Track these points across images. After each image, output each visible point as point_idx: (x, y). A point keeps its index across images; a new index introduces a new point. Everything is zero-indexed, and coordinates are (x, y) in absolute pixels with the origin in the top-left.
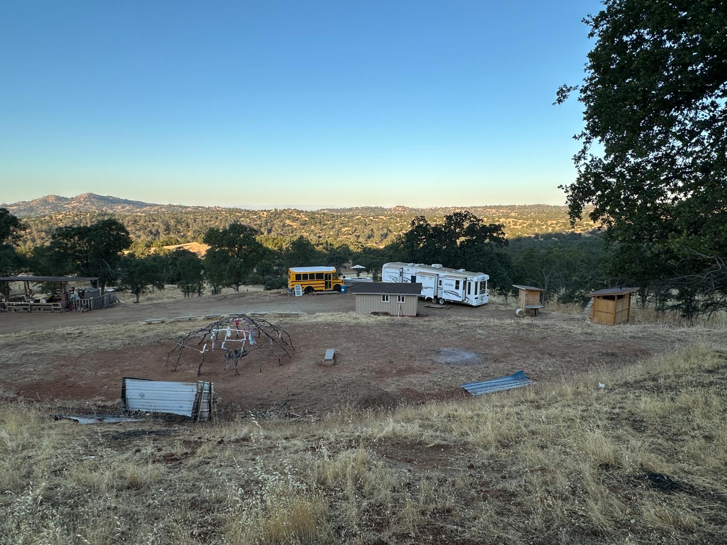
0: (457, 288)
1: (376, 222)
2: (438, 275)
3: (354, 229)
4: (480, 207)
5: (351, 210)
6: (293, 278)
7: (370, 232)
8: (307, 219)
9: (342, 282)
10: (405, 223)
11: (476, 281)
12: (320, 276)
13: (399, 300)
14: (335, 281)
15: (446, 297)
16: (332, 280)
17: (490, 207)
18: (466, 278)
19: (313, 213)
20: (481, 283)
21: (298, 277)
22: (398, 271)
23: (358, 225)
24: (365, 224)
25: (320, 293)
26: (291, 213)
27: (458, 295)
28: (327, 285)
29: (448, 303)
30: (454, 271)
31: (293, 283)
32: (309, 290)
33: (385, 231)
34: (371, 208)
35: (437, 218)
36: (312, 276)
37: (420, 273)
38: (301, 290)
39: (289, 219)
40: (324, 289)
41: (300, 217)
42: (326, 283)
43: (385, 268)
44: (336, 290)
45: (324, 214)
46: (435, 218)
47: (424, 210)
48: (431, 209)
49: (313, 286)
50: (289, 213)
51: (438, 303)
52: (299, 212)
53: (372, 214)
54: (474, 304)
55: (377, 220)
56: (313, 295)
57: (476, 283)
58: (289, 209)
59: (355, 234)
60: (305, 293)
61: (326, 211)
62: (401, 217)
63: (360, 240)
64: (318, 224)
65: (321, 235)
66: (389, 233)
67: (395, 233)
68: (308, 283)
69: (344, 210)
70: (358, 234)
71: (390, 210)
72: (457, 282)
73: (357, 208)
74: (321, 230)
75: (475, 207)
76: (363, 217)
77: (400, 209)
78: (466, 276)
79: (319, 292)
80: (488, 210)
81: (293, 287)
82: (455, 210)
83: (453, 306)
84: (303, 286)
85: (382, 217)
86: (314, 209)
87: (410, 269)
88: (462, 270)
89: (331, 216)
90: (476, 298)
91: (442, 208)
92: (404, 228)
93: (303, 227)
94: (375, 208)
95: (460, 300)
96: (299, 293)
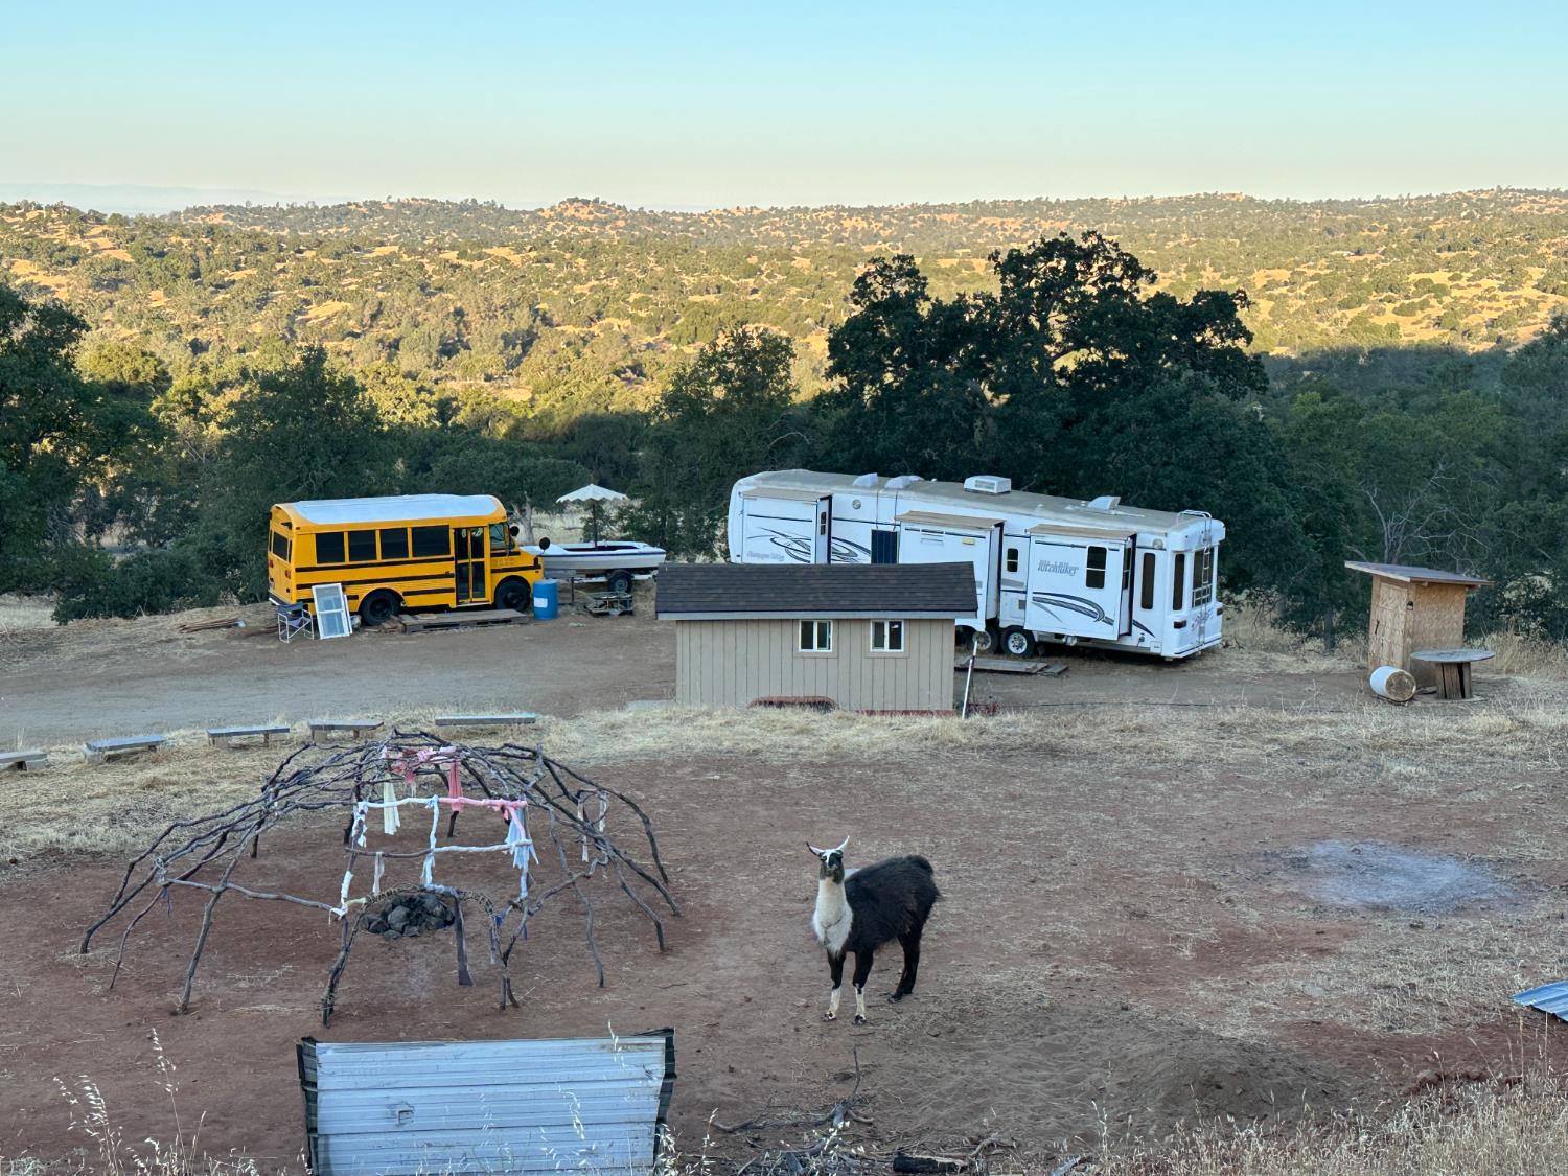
0: (1095, 580)
1: (472, 275)
2: (1000, 525)
3: (367, 312)
4: (950, 209)
5: (342, 213)
6: (304, 550)
7: (450, 328)
8: (123, 255)
9: (536, 566)
10: (614, 283)
11: (1180, 548)
12: (430, 540)
13: (879, 643)
14: (504, 562)
15: (1041, 622)
16: (487, 560)
17: (995, 208)
18: (1134, 537)
19: (155, 227)
20: (1199, 554)
21: (328, 546)
22: (811, 512)
23: (386, 288)
24: (423, 288)
25: (437, 620)
26: (38, 223)
27: (1098, 614)
28: (468, 580)
29: (1050, 649)
30: (1070, 505)
31: (306, 578)
32: (378, 608)
33: (522, 318)
34: (444, 207)
35: (763, 257)
36: (394, 542)
37: (914, 517)
38: (345, 608)
39: (29, 253)
40: (450, 599)
41: (85, 244)
42: (460, 575)
43: (747, 496)
44: (509, 605)
45: (211, 231)
46: (753, 260)
47: (697, 221)
48: (727, 216)
49: (399, 587)
50: (31, 224)
51: (1000, 650)
52: (81, 221)
53: (450, 235)
54: (1170, 650)
55: (477, 265)
56: (405, 629)
57: (1180, 559)
58: (28, 207)
59: (378, 332)
60: (365, 623)
61: (217, 219)
62: (593, 252)
63: (407, 360)
64: (184, 281)
65: (202, 336)
66: (543, 330)
67: (569, 329)
68: (379, 573)
69: (308, 215)
70: (393, 334)
71: (535, 216)
72: (1097, 557)
73: (374, 207)
74: (205, 312)
75: (926, 208)
76: (411, 251)
77: (584, 214)
78: (1134, 528)
79: (432, 618)
80: (990, 220)
81: (304, 594)
82: (838, 219)
83: (1074, 663)
84: (353, 590)
85: (503, 252)
86: (157, 206)
87: (868, 502)
88: (1105, 502)
89: (248, 244)
90: (1178, 626)
91: (780, 213)
92: (612, 306)
93: (105, 295)
94: (463, 207)
95: (1106, 633)
96: (333, 622)
